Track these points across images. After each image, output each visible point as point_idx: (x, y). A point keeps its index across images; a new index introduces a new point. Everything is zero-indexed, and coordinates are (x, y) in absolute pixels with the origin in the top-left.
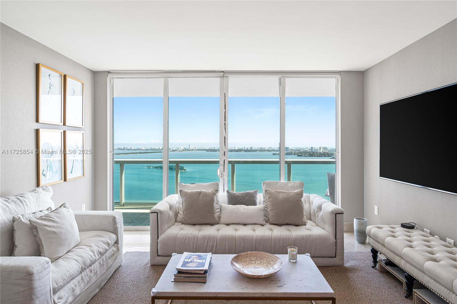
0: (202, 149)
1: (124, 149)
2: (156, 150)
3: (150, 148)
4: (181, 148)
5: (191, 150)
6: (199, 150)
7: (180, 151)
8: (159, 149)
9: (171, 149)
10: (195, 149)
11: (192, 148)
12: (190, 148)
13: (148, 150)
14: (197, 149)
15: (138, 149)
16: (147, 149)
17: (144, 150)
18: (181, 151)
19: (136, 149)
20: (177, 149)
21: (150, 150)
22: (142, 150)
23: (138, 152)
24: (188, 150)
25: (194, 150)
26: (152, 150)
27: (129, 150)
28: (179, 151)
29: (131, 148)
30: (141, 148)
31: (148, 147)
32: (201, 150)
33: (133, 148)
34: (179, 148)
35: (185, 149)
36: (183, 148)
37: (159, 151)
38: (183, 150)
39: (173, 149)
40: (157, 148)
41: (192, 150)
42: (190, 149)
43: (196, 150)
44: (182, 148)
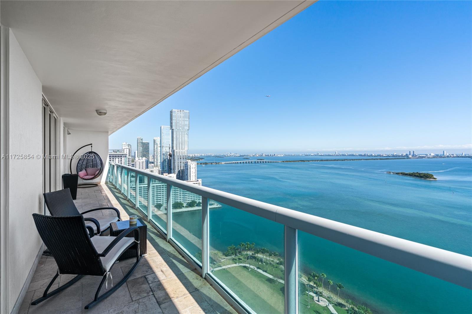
0: (464, 155)
1: (365, 155)
2: (399, 156)
3: (391, 155)
4: (430, 155)
5: (446, 157)
6: (458, 157)
7: (429, 158)
8: (402, 156)
9: (417, 156)
10: (452, 155)
11: (448, 154)
12: (445, 154)
13: (390, 156)
14: (455, 155)
15: (379, 155)
16: (388, 155)
17: (385, 156)
18: (431, 158)
19: (376, 155)
20: (425, 156)
21: (392, 156)
22: (383, 156)
23: (379, 158)
24: (441, 157)
25: (451, 157)
26: (393, 156)
27: (369, 156)
28: (427, 157)
29: (372, 155)
30: (382, 155)
31: (390, 154)
32: (462, 157)
33: (373, 155)
34: (428, 155)
35: (437, 155)
36: (434, 155)
37: (402, 158)
38: (434, 157)
39: (420, 156)
40: (400, 155)
41: (448, 157)
42: (444, 156)
43: (454, 157)
44: (432, 154)
